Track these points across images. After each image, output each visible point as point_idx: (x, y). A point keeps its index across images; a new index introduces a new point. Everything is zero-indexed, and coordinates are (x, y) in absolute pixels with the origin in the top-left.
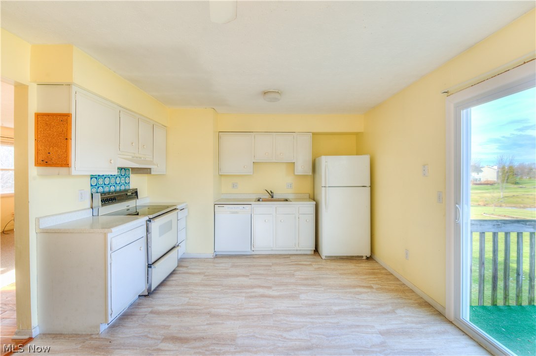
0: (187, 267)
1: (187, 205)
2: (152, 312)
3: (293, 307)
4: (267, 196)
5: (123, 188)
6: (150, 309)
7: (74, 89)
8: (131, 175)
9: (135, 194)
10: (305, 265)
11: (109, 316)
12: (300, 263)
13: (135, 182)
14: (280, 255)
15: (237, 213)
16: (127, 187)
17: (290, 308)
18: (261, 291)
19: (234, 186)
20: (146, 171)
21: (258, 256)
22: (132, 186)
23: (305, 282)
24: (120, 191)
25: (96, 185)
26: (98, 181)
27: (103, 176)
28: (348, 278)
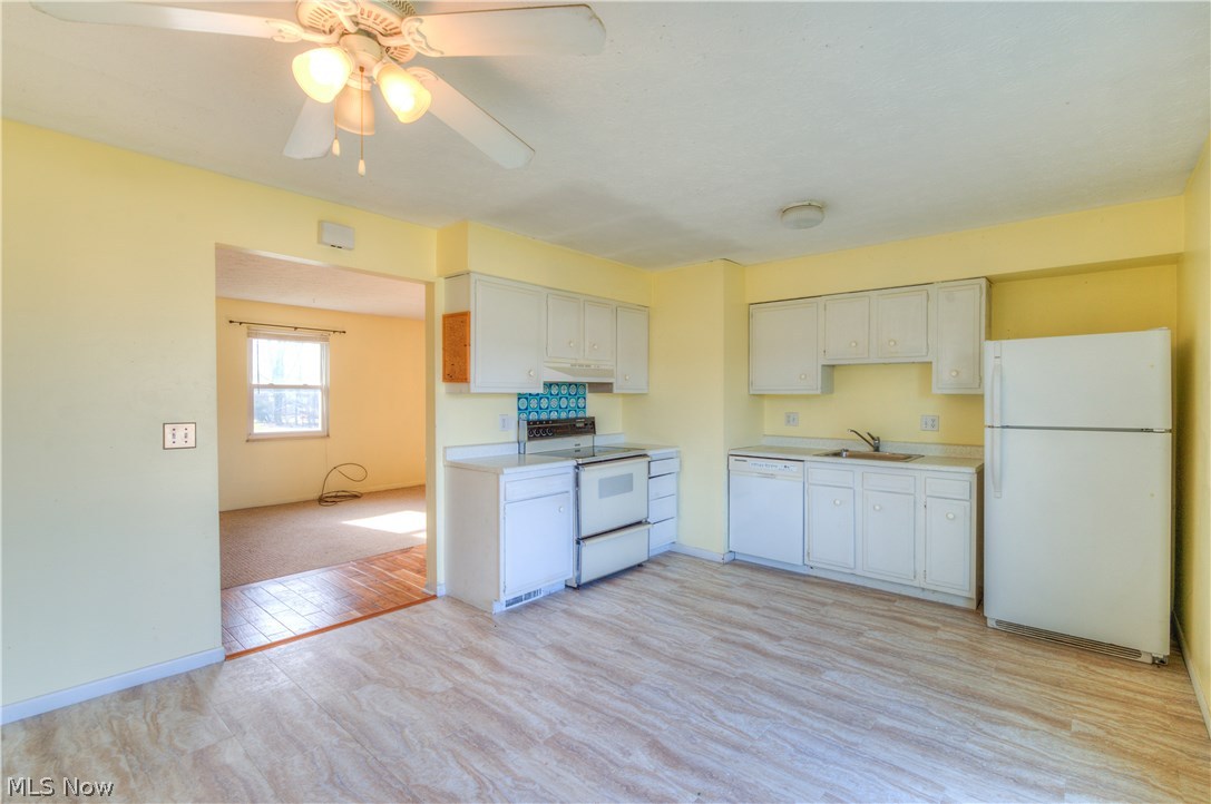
0: (665, 566)
1: (677, 452)
2: (564, 611)
3: (783, 682)
4: (867, 449)
5: (572, 415)
6: (566, 606)
7: (473, 277)
8: (589, 396)
9: (589, 426)
10: (918, 625)
11: (502, 593)
12: (909, 618)
13: (594, 405)
14: (874, 591)
15: (772, 476)
16: (581, 414)
17: (779, 683)
18: (753, 638)
19: (790, 419)
20: (604, 388)
21: (816, 580)
22: (589, 413)
23: (872, 654)
24: (568, 420)
25: (527, 409)
26: (529, 403)
27: (538, 395)
28: (1009, 684)
